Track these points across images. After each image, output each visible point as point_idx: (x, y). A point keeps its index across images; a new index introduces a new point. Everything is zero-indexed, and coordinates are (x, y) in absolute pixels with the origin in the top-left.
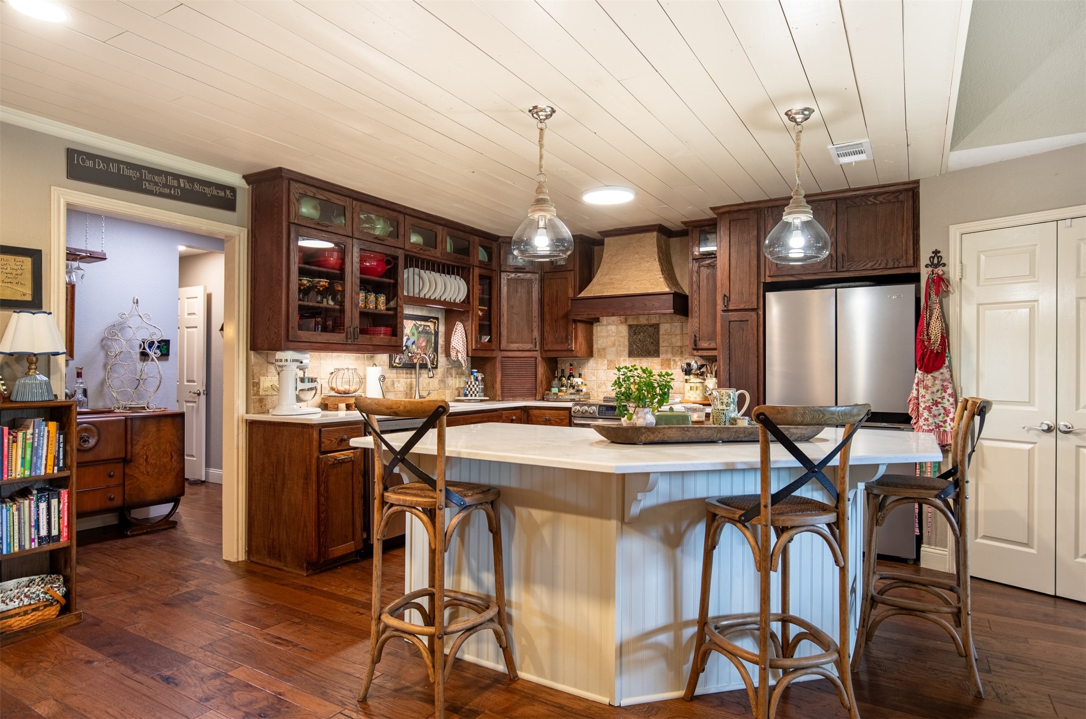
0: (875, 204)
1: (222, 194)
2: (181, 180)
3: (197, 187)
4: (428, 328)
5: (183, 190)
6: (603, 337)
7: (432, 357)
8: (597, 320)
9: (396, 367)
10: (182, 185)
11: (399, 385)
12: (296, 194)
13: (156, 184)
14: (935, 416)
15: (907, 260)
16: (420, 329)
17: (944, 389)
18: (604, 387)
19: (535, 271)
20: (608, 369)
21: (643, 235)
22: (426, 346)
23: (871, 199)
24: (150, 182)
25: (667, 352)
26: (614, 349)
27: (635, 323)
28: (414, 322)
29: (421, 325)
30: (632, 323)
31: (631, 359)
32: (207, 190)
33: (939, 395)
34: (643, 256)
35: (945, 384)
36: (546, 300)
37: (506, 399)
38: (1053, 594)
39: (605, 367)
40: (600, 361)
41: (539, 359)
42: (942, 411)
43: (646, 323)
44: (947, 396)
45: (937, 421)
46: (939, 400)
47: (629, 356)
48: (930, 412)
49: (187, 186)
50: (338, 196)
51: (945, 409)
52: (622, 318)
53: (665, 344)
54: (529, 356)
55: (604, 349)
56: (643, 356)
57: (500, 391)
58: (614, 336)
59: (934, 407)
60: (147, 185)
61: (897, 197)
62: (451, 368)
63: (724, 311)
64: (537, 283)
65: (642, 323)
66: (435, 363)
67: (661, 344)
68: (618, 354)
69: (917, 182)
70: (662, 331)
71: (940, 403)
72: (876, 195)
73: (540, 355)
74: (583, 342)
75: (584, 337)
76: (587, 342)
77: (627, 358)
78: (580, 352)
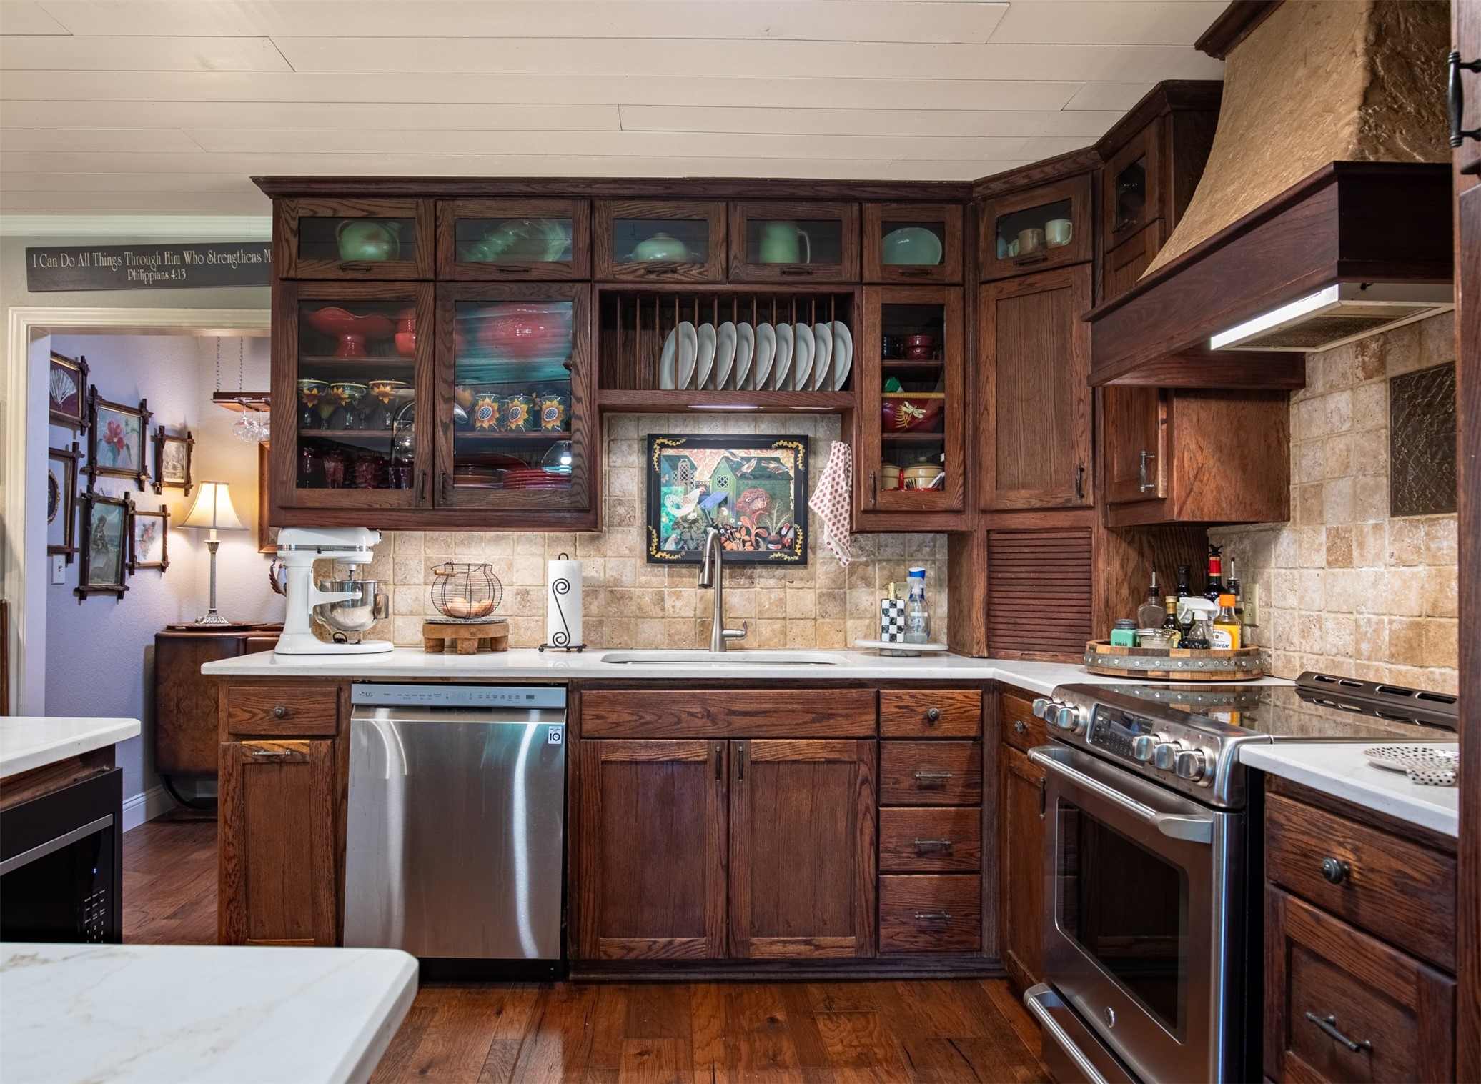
1: (257, 258)
2: (186, 253)
3: (212, 257)
4: (772, 465)
5: (191, 268)
6: (1315, 441)
7: (791, 535)
9: (662, 561)
10: (188, 261)
11: (679, 604)
12: (291, 222)
13: (147, 269)
16: (744, 469)
18: (1313, 632)
20: (1329, 563)
22: (767, 510)
24: (137, 268)
26: (1345, 485)
27: (1411, 366)
28: (726, 453)
29: (748, 459)
30: (1400, 369)
31: (1400, 521)
32: (230, 259)
37: (1002, 653)
39: (1321, 558)
40: (1307, 533)
41: (1100, 532)
47: (1396, 511)
49: (197, 261)
50: (394, 202)
54: (1067, 524)
55: (1321, 487)
57: (983, 630)
58: (1344, 434)
60: (134, 274)
62: (866, 564)
64: (1089, 292)
66: (799, 551)
68: (1359, 506)
73: (1101, 520)
74: (1211, 463)
75: (1220, 449)
76: (1244, 468)
77: (1385, 519)
78: (1190, 505)
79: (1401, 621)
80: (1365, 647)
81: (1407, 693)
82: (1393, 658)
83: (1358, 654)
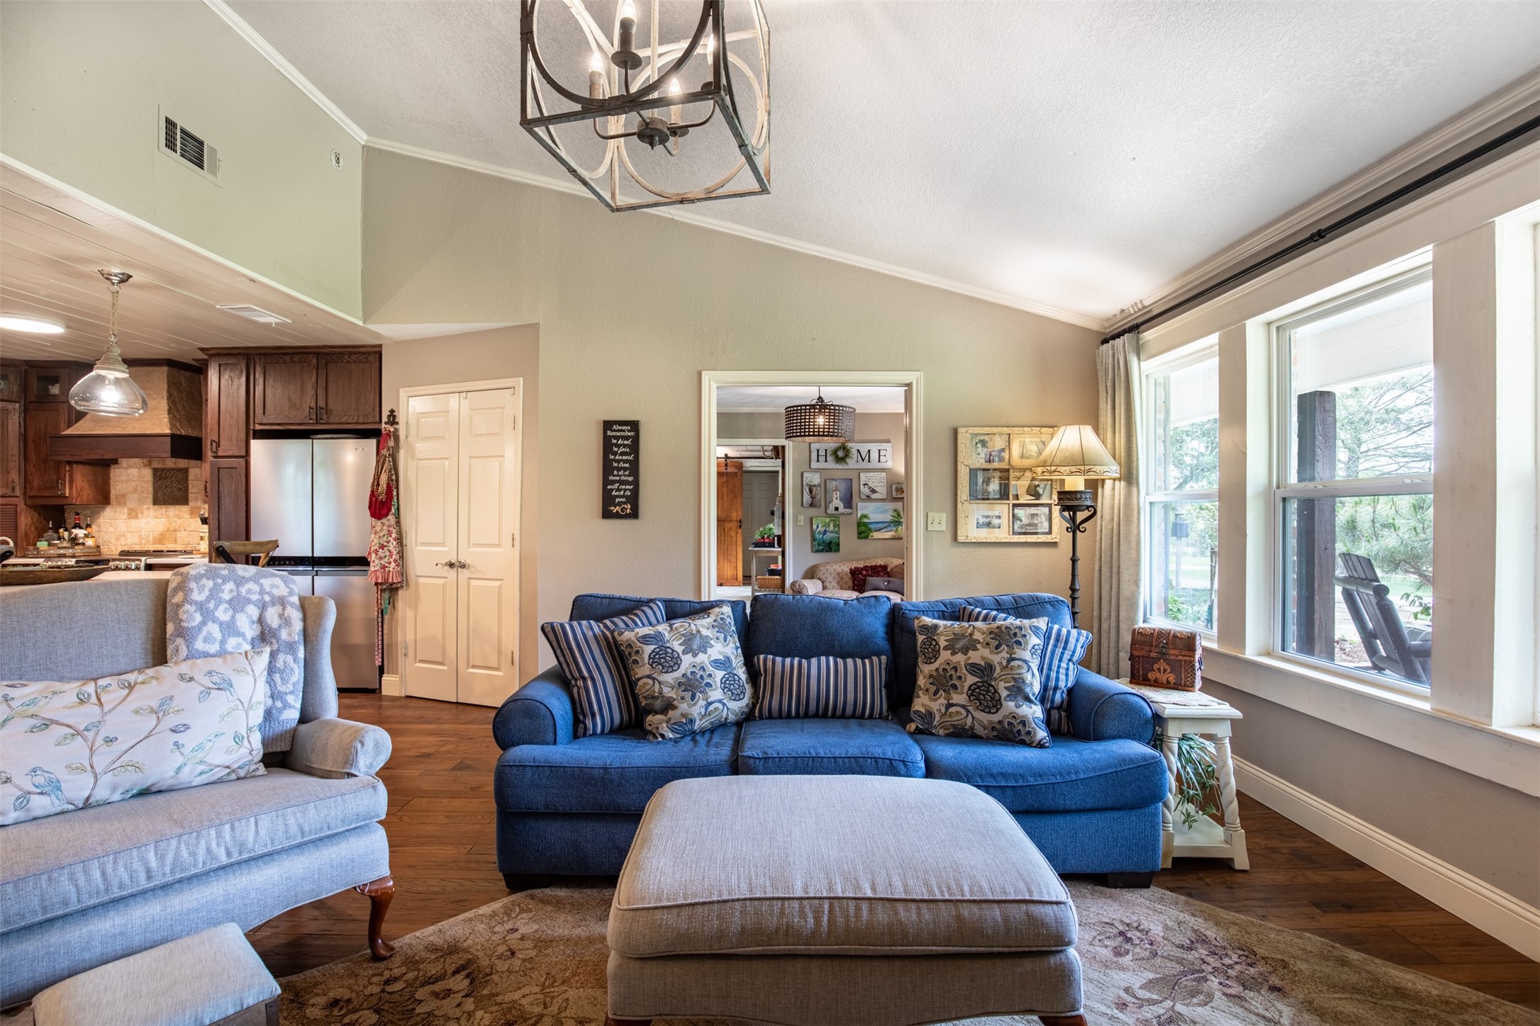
0: (348, 361)
6: (122, 481)
8: (115, 462)
14: (381, 558)
15: (374, 417)
17: (390, 534)
18: (123, 539)
19: (14, 399)
20: (128, 518)
21: (151, 368)
23: (346, 357)
25: (196, 499)
26: (136, 496)
27: (160, 466)
30: (157, 466)
31: (156, 507)
33: (385, 539)
34: (151, 392)
35: (391, 529)
36: (31, 435)
38: (455, 701)
39: (125, 516)
40: (119, 509)
41: (22, 506)
42: (388, 554)
43: (174, 466)
44: (392, 540)
45: (383, 562)
46: (385, 544)
47: (155, 504)
48: (377, 555)
51: (390, 551)
52: (145, 460)
53: (194, 491)
54: (7, 503)
55: (124, 496)
56: (169, 504)
58: (136, 481)
59: (381, 550)
61: (366, 358)
63: (214, 457)
64: (17, 414)
65: (169, 466)
67: (191, 490)
68: (141, 501)
69: (380, 346)
70: (191, 476)
71: (386, 546)
72: (351, 354)
73: (22, 502)
74: (86, 487)
75: (89, 481)
76: (96, 487)
77: (151, 506)
78: (79, 499)
79: (156, 534)
80: (143, 542)
81: (162, 551)
82: (154, 543)
83: (141, 543)
